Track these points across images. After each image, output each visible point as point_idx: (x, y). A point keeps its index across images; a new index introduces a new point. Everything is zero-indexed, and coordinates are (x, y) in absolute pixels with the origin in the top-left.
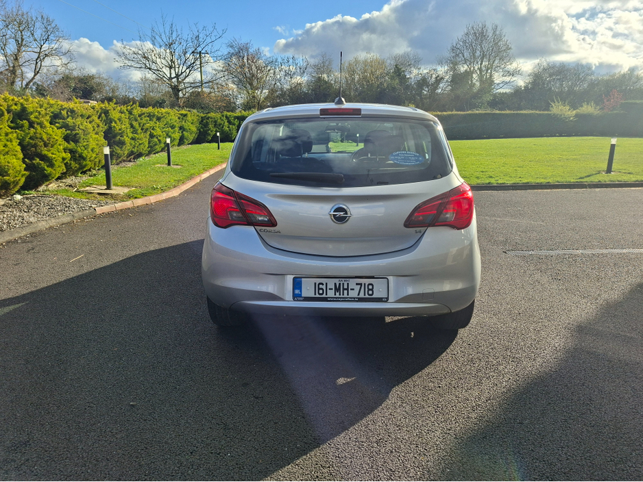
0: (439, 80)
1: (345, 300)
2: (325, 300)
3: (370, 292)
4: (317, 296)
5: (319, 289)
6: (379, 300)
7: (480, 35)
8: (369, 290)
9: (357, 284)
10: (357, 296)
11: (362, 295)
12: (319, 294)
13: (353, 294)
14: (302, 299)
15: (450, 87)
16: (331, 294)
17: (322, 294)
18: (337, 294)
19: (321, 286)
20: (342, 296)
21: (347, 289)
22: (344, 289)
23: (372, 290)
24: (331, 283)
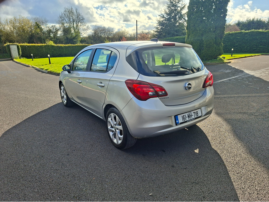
0: (57, 30)
1: (191, 120)
2: (186, 122)
3: (197, 115)
4: (184, 121)
5: (184, 118)
6: (200, 117)
7: (71, 12)
8: (197, 114)
9: (194, 113)
10: (194, 118)
11: (195, 117)
12: (184, 120)
13: (193, 117)
14: (179, 124)
15: (63, 34)
16: (187, 119)
17: (185, 120)
18: (189, 118)
19: (184, 117)
20: (190, 119)
21: (191, 116)
22: (190, 116)
23: (198, 114)
24: (186, 114)
